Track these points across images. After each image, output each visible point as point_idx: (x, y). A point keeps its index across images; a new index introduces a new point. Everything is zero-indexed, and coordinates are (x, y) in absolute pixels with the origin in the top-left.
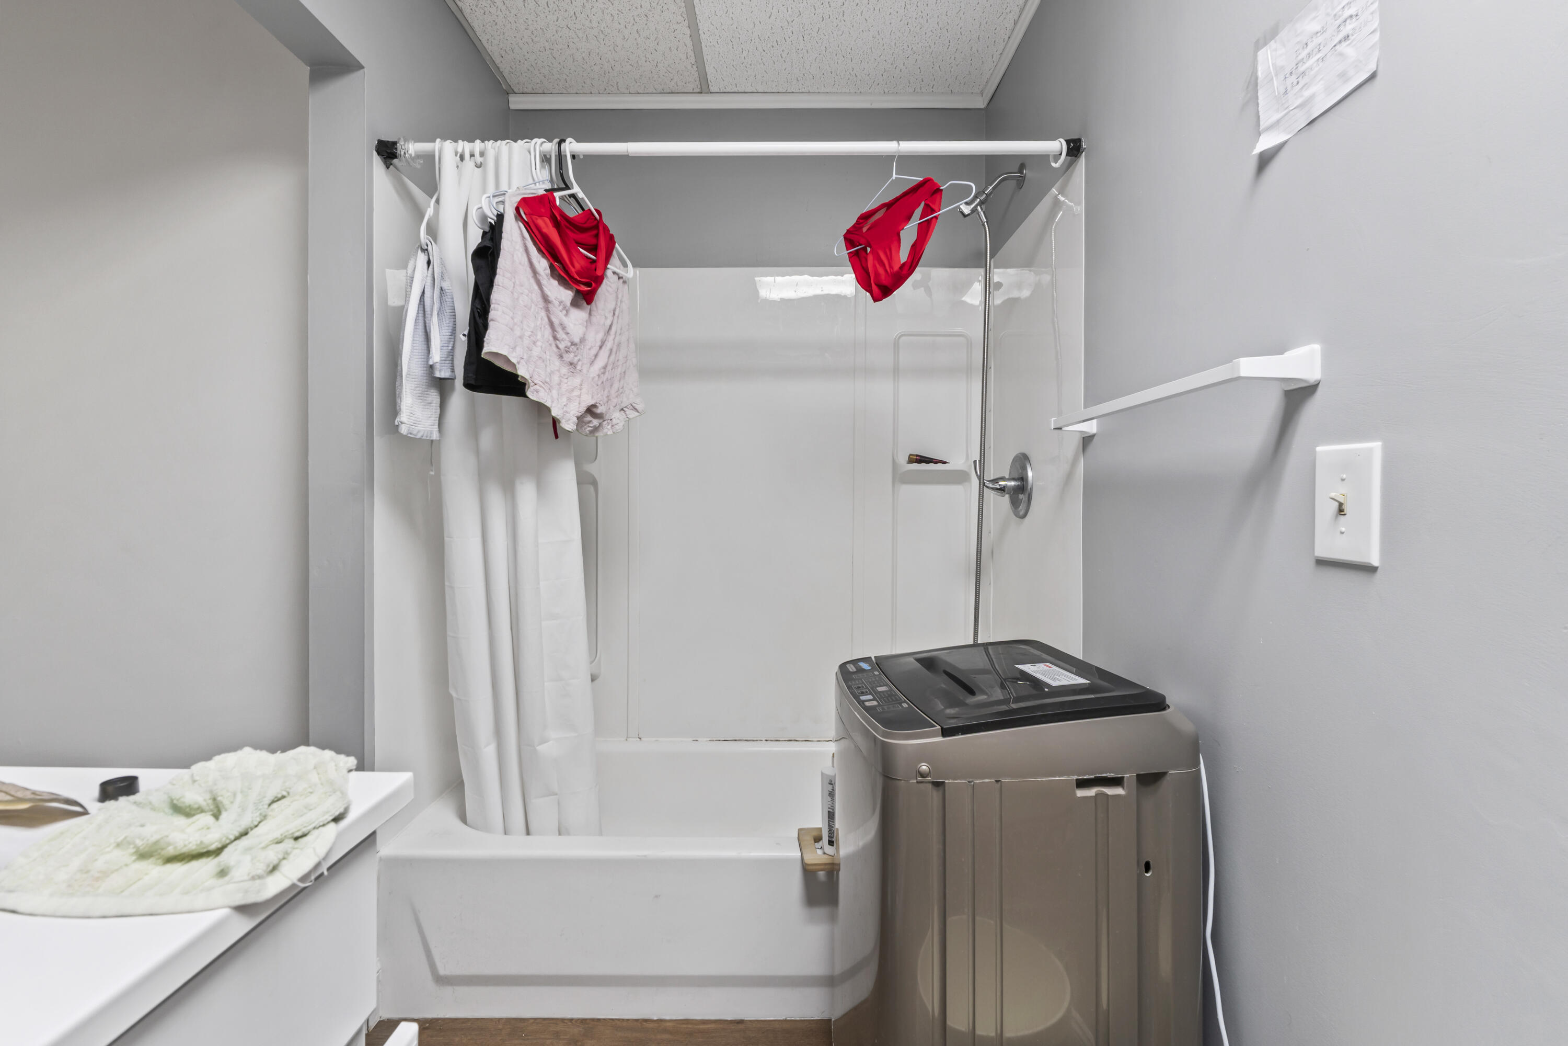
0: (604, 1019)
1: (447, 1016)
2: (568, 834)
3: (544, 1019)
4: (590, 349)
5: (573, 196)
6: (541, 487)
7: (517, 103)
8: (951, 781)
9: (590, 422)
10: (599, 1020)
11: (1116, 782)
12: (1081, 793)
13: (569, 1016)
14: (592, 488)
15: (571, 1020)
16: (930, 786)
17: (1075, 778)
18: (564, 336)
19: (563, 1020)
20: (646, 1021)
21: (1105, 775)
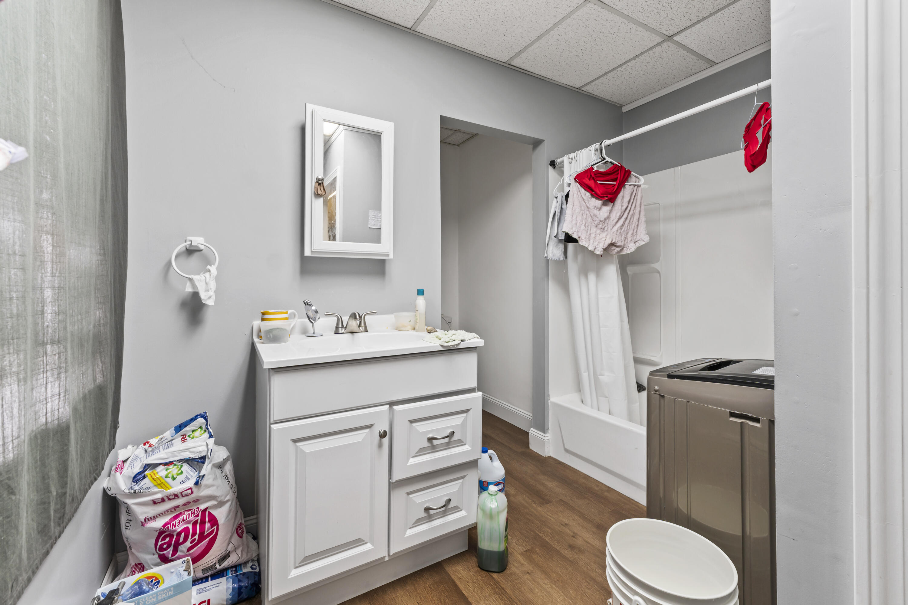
0: (617, 491)
1: (568, 464)
2: (613, 415)
3: (597, 480)
4: (613, 221)
5: (607, 161)
6: (598, 275)
7: (625, 109)
8: (667, 396)
9: (615, 249)
10: (615, 490)
11: (757, 420)
12: (732, 419)
13: (605, 484)
14: (658, 275)
15: (605, 485)
16: (658, 396)
17: (729, 411)
18: (597, 219)
19: (602, 484)
20: (632, 500)
21: (747, 414)
